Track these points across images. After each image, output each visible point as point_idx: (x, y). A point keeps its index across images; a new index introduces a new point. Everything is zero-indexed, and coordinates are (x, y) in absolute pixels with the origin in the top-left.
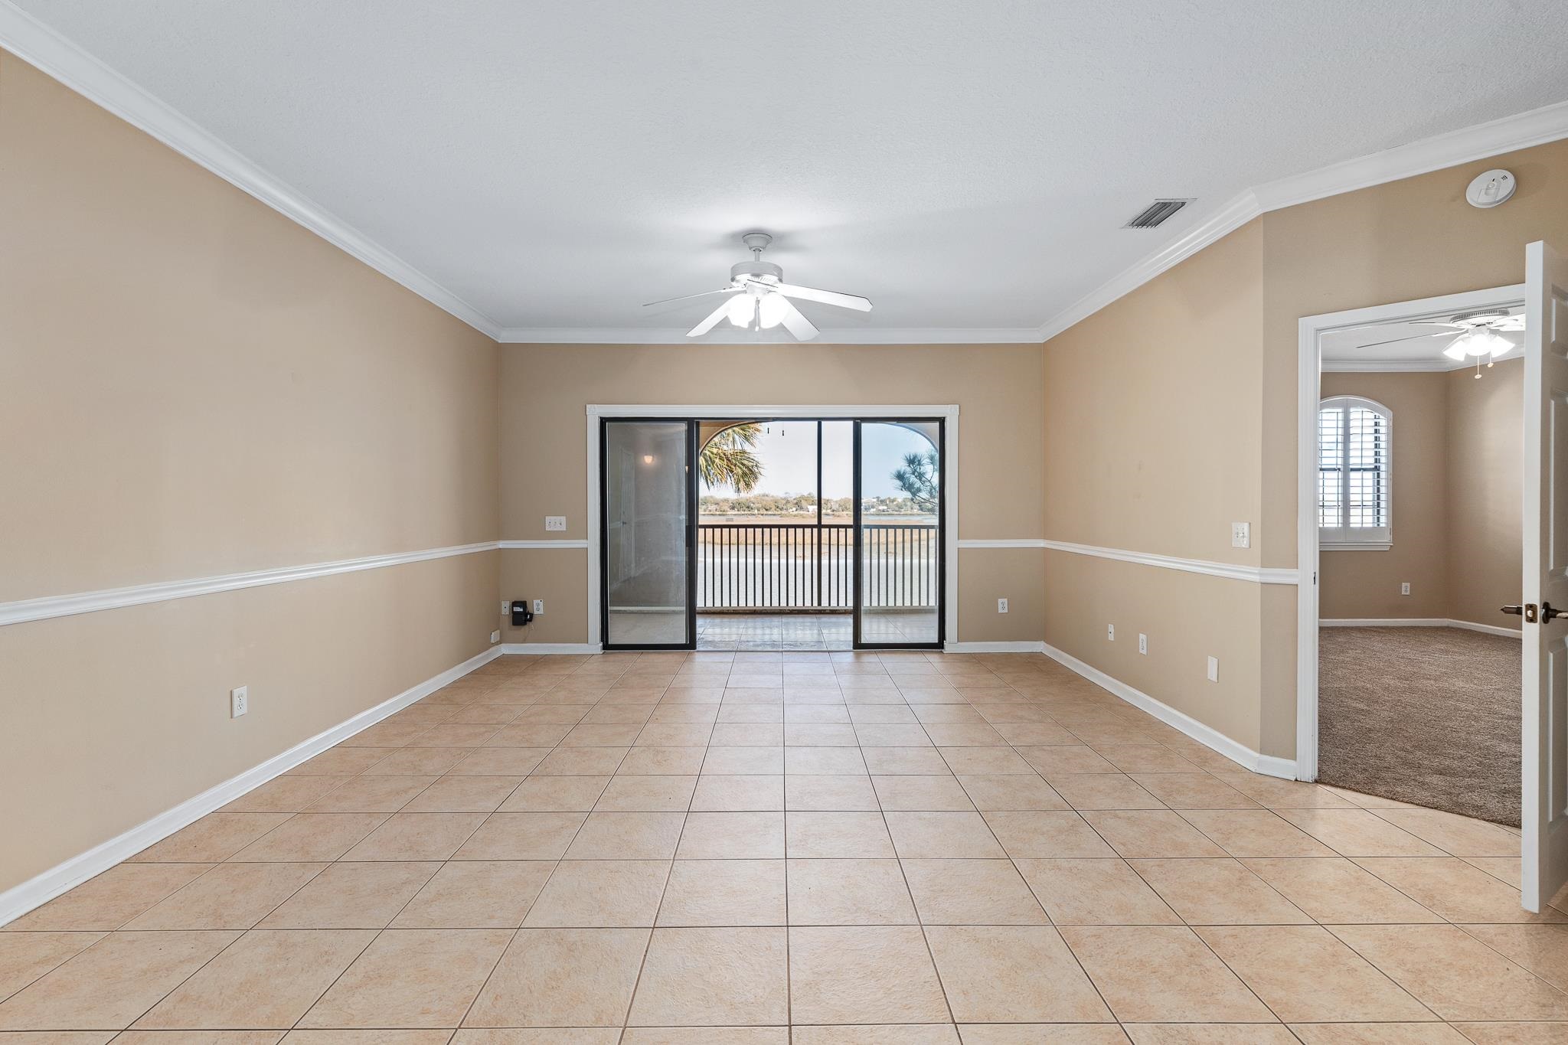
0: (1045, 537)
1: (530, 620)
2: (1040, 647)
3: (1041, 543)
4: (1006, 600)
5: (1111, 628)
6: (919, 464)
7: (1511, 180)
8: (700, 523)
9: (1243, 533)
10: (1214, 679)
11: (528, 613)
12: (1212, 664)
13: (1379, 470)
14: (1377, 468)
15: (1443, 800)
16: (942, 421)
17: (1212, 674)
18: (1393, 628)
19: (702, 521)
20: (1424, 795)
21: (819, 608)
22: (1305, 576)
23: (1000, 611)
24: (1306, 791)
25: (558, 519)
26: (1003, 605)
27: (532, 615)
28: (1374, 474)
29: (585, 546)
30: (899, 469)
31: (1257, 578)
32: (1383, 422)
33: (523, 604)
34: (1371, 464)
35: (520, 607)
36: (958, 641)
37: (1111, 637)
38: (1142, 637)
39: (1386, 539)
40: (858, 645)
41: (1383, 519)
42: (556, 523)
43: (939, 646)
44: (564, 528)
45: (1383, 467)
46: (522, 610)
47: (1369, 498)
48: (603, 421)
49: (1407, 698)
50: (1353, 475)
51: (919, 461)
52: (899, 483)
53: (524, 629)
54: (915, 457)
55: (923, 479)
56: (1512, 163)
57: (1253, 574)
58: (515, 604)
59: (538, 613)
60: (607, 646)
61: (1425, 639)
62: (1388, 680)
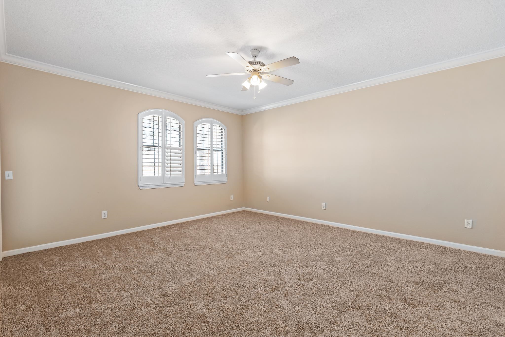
13: (223, 151)
28: (221, 152)
32: (224, 131)
34: (220, 148)
39: (225, 179)
41: (224, 171)
47: (220, 162)
50: (215, 152)
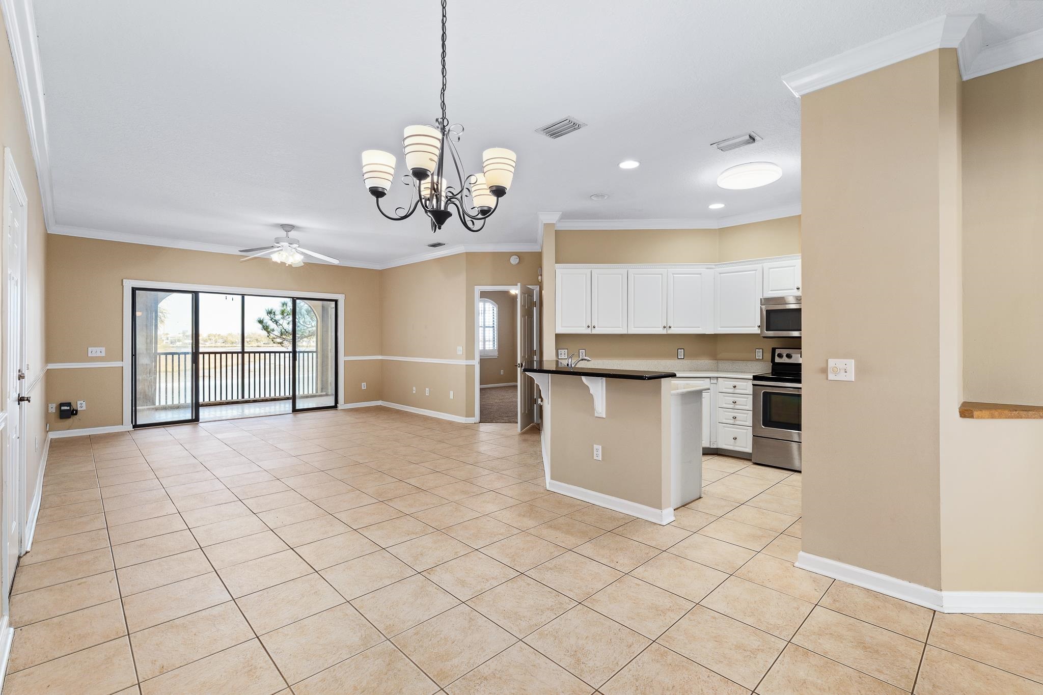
0: (382, 355)
1: (76, 414)
2: (380, 403)
3: (380, 357)
4: (365, 383)
5: (414, 388)
6: (274, 314)
7: (518, 260)
8: (200, 351)
9: (460, 350)
10: (452, 398)
11: (73, 410)
12: (452, 393)
14: (493, 327)
15: (507, 421)
16: (336, 301)
17: (451, 397)
18: (498, 387)
19: (201, 350)
20: (503, 421)
21: (243, 400)
22: (476, 363)
23: (363, 388)
24: (477, 424)
25: (99, 349)
26: (364, 386)
27: (77, 411)
28: (493, 329)
29: (122, 365)
30: (260, 317)
31: (465, 364)
32: (495, 309)
33: (69, 404)
34: (492, 325)
35: (67, 406)
36: (345, 403)
37: (414, 392)
38: (427, 389)
39: (496, 354)
40: (295, 410)
41: (495, 346)
42: (96, 351)
43: (335, 407)
44: (103, 354)
45: (495, 327)
46: (69, 408)
47: (491, 338)
48: (134, 290)
49: (501, 404)
50: (486, 329)
51: (274, 312)
52: (260, 326)
53: (69, 421)
54: (272, 310)
55: (278, 324)
56: (519, 255)
57: (464, 362)
58: (62, 405)
59: (82, 409)
60: (136, 426)
61: (507, 389)
62: (496, 401)
